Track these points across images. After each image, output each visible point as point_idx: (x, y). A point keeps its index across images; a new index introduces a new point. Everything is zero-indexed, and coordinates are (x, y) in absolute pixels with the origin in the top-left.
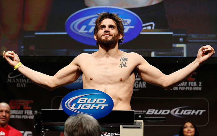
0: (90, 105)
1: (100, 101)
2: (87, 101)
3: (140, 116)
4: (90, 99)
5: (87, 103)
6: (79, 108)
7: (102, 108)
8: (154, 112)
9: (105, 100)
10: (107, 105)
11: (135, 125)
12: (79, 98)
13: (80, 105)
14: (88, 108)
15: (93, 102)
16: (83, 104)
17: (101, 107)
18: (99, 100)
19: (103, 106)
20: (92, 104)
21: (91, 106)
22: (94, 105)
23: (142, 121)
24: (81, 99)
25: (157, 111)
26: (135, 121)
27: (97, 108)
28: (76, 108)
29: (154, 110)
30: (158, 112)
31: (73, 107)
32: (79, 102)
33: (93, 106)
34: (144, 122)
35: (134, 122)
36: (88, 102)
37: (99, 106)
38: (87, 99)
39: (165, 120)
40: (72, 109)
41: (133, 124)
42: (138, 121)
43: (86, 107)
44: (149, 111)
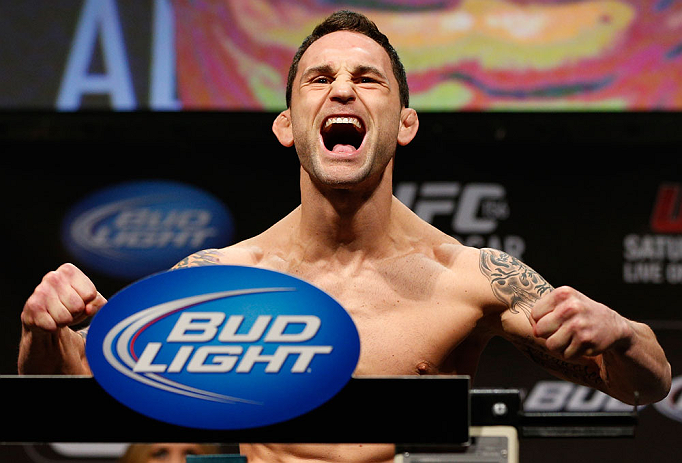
0: (238, 350)
1: (289, 328)
2: (220, 327)
3: (499, 408)
4: (235, 321)
5: (222, 337)
6: (176, 366)
7: (300, 366)
8: (569, 397)
9: (313, 324)
10: (327, 350)
11: (473, 451)
12: (177, 312)
13: (185, 352)
14: (227, 364)
15: (254, 334)
16: (197, 345)
17: (292, 358)
18: (282, 321)
19: (307, 355)
20: (246, 345)
21: (240, 356)
22: (258, 349)
23: (509, 433)
24: (186, 317)
25: (582, 391)
26: (473, 431)
27: (275, 363)
28: (161, 368)
29: (565, 388)
30: (589, 398)
31: (144, 363)
32: (176, 335)
33: (253, 355)
34: (521, 437)
35: (465, 436)
36: (227, 334)
37: (282, 353)
38: (217, 317)
39: (630, 431)
40: (141, 374)
41: (463, 450)
42: (488, 431)
43: (217, 359)
44: (541, 391)
